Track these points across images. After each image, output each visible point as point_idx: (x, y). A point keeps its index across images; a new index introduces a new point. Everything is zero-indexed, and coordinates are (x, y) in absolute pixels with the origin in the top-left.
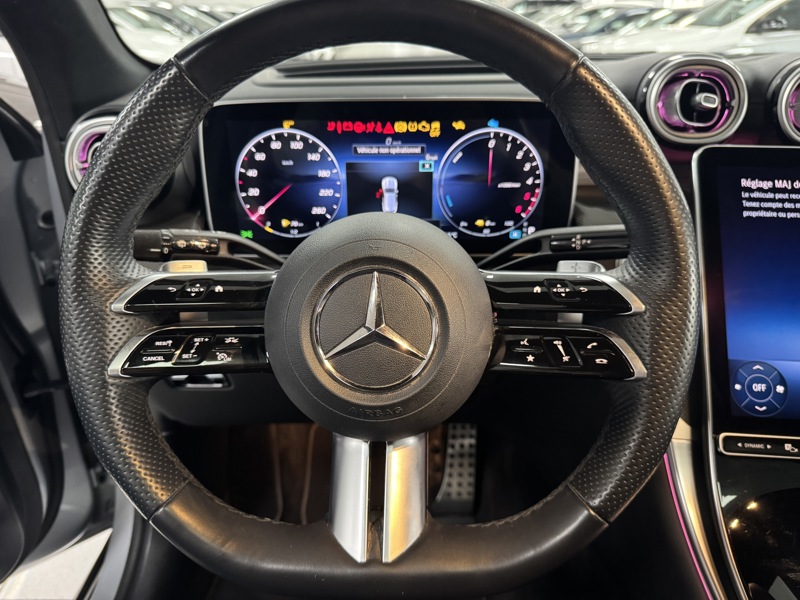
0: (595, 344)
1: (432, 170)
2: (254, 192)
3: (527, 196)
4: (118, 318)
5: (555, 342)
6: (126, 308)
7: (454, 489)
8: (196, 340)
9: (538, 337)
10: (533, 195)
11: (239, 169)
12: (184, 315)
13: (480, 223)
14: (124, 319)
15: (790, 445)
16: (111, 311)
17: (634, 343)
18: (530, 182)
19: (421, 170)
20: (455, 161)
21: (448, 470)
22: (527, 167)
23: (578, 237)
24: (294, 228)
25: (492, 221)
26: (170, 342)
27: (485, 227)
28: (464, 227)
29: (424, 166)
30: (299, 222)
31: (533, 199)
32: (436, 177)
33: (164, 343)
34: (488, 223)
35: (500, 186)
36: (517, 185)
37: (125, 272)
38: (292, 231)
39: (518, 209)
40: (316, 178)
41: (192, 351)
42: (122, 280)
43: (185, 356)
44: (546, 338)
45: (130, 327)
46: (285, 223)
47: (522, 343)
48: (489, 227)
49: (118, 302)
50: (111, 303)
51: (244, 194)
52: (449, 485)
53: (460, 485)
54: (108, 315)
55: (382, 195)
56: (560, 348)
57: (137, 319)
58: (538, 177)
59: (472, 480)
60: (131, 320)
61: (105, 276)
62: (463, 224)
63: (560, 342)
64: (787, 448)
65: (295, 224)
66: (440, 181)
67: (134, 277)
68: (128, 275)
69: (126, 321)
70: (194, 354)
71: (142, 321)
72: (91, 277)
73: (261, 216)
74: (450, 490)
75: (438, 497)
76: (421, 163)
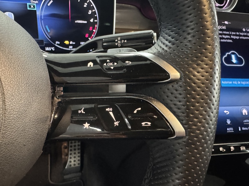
0: (140, 109)
1: (35, 9)
3: (91, 28)
5: (107, 110)
7: (73, 163)
9: (93, 106)
10: (94, 28)
13: (67, 42)
15: (222, 148)
17: (173, 106)
18: (92, 20)
19: (28, 9)
20: (49, 5)
21: (69, 156)
22: (90, 12)
23: (119, 39)
25: (73, 42)
27: (70, 45)
28: (58, 44)
29: (30, 6)
31: (94, 31)
32: (38, 13)
34: (71, 43)
35: (76, 22)
36: (86, 22)
39: (87, 36)
44: (99, 106)
47: (80, 112)
48: (72, 45)
52: (70, 162)
53: (75, 161)
56: (111, 113)
58: (96, 18)
59: (79, 158)
62: (57, 42)
63: (111, 109)
64: (221, 150)
66: (41, 16)
74: (71, 164)
75: (66, 167)
76: (28, 4)
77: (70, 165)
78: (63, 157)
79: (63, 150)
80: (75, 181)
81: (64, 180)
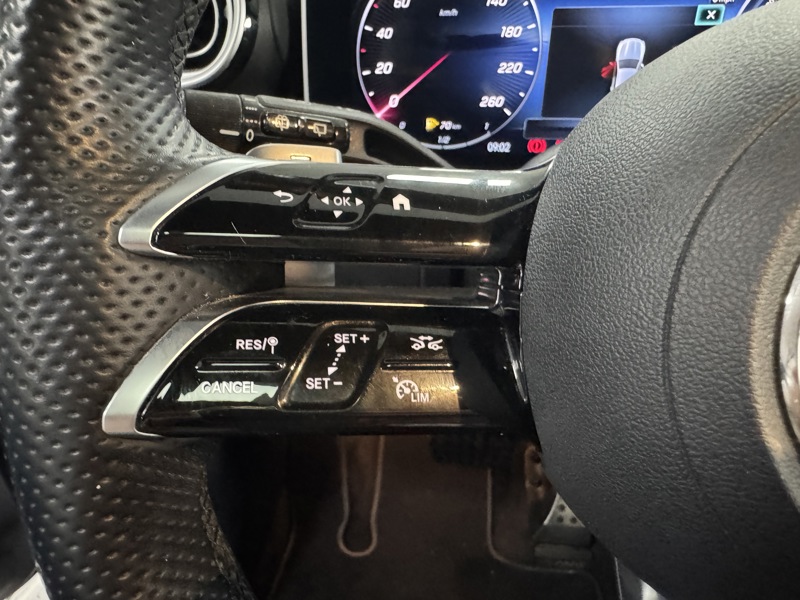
2: (384, 68)
4: (135, 268)
6: (160, 240)
7: (568, 514)
8: (339, 338)
11: (363, 26)
12: (293, 269)
14: (154, 270)
16: (116, 245)
19: (697, 23)
24: (445, 132)
26: (273, 341)
29: (706, 14)
30: (455, 122)
33: (258, 345)
37: (162, 142)
38: (440, 139)
40: (497, 41)
41: (331, 370)
42: (150, 163)
43: (313, 384)
45: (168, 295)
46: (430, 124)
49: (136, 223)
50: (118, 224)
51: (367, 73)
54: (105, 257)
55: (613, 73)
57: (188, 273)
60: (172, 274)
61: (102, 146)
65: (447, 125)
67: (184, 157)
68: (168, 150)
69: (159, 277)
70: (334, 377)
71: (201, 281)
72: (63, 142)
73: (391, 110)
74: (563, 514)
75: (546, 522)
76: (701, 8)
77: (561, 519)
78: (528, 484)
79: (527, 463)
80: (571, 572)
81: (534, 561)
